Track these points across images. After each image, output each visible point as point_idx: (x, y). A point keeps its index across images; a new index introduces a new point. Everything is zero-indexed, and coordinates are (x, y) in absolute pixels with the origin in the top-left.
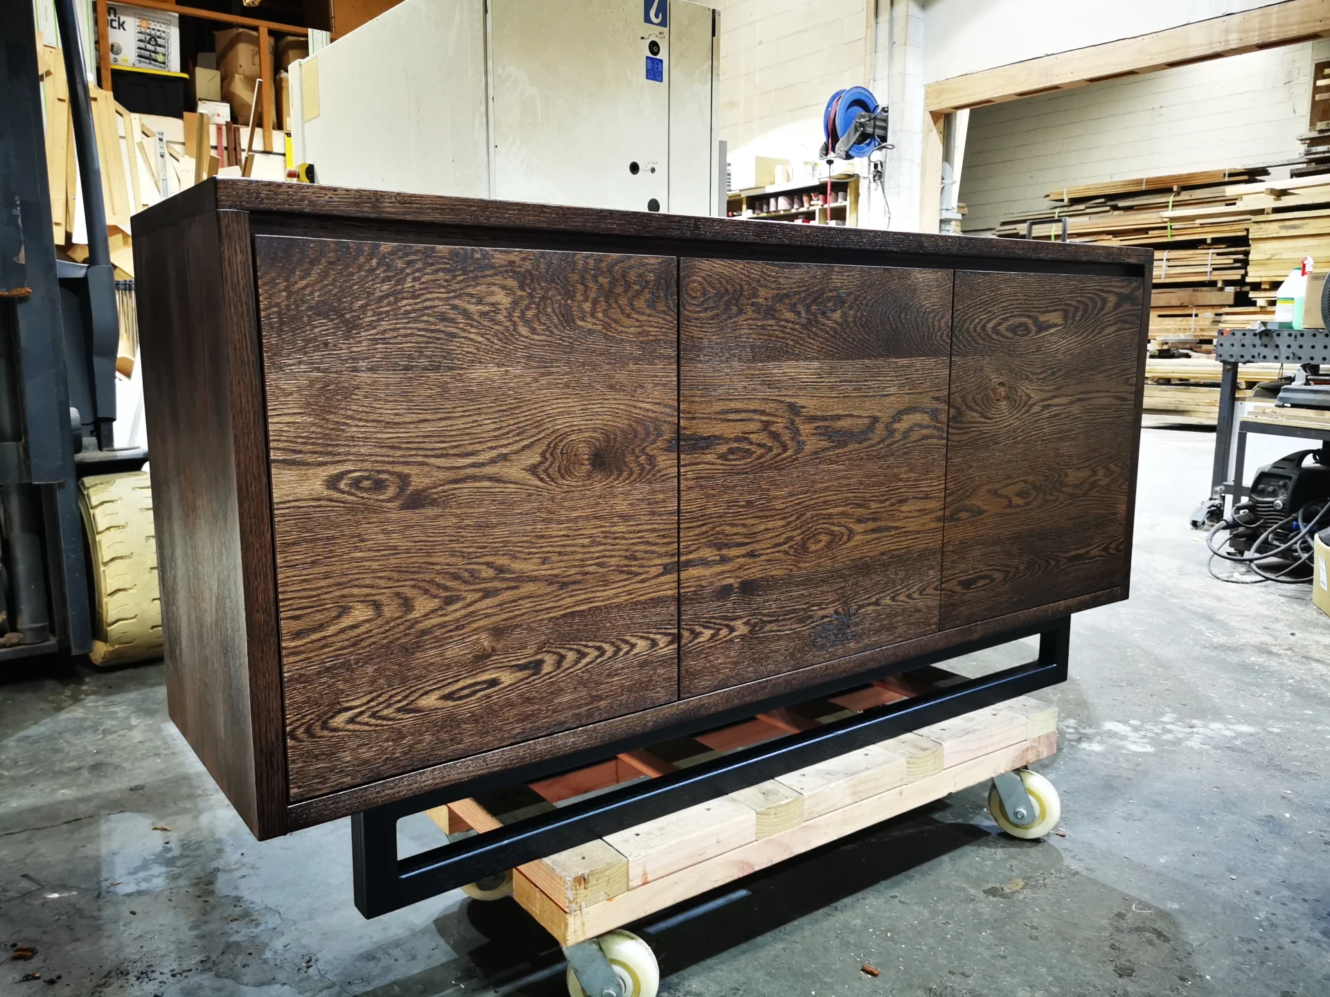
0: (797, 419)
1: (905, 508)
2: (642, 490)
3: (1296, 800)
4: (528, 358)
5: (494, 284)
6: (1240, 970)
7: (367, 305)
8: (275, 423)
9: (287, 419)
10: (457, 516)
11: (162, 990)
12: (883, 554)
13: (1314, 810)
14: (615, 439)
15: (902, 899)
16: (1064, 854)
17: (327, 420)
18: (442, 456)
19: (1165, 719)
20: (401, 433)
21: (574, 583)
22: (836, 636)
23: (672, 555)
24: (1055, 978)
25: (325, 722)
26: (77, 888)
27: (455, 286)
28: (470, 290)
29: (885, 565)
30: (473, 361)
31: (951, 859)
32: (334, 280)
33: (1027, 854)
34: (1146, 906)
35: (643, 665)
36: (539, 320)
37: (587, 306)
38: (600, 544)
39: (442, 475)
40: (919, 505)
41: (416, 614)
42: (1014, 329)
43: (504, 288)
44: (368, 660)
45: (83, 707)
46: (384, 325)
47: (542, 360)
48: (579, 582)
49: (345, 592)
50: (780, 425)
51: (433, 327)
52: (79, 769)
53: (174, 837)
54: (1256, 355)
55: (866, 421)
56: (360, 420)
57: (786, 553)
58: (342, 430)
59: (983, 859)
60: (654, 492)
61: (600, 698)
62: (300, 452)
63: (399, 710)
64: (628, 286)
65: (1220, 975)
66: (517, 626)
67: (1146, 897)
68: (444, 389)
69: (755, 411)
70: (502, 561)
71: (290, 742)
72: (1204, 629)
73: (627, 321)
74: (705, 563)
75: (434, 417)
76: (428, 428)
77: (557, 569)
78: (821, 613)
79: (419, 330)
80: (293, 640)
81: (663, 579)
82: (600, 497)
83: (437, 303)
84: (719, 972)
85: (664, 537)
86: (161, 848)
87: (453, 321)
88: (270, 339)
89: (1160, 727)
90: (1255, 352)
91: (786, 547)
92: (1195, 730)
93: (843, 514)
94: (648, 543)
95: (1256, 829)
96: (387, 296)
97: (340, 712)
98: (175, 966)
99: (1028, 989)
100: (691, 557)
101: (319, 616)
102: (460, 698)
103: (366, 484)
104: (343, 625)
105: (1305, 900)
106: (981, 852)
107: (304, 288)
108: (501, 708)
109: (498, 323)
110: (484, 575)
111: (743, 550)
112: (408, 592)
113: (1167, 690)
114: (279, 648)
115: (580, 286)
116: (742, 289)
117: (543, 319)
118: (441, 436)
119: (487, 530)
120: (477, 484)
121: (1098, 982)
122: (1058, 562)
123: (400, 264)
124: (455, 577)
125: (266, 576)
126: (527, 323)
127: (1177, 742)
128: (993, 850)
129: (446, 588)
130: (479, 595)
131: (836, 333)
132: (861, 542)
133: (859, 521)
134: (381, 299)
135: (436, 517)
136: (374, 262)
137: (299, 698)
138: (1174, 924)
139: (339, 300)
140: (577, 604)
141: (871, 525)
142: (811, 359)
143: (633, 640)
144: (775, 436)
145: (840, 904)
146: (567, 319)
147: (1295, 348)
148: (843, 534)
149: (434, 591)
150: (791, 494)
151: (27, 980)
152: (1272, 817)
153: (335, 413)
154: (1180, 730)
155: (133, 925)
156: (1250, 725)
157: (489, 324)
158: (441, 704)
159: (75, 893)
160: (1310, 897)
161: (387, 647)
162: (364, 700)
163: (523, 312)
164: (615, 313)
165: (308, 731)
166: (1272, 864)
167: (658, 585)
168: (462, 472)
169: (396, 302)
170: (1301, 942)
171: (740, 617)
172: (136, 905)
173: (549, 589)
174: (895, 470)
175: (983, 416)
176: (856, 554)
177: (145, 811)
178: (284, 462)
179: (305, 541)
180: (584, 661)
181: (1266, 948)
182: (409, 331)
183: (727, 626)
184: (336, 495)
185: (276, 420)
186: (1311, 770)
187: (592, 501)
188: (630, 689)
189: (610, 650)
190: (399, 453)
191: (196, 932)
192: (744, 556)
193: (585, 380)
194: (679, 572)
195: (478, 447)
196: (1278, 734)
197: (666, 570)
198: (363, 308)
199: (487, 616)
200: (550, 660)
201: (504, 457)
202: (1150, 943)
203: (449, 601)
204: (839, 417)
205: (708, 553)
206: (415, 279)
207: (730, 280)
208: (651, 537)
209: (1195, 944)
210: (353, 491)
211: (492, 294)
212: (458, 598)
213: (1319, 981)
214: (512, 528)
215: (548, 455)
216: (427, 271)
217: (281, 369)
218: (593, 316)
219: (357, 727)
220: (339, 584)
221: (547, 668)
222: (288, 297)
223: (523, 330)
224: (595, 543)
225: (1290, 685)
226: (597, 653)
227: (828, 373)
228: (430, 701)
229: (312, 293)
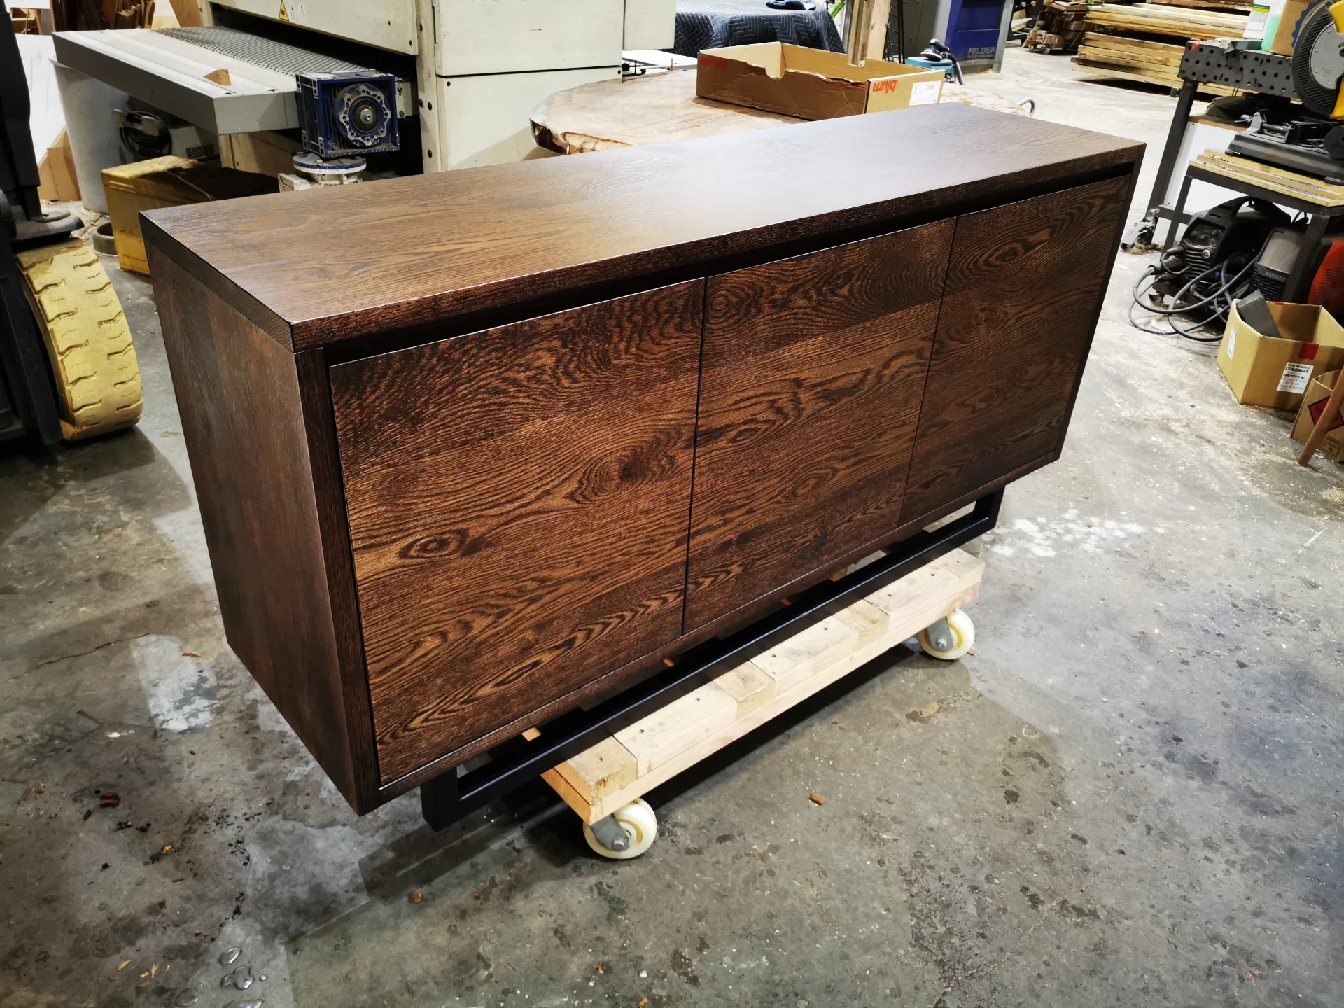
0: (800, 392)
1: (884, 438)
2: (663, 485)
3: (1166, 614)
4: (569, 405)
5: (541, 349)
6: (1099, 795)
7: (430, 399)
8: (354, 520)
9: (364, 514)
10: (507, 549)
11: (242, 833)
12: (860, 481)
13: (1179, 625)
14: (642, 452)
15: (842, 725)
16: (973, 675)
17: (399, 505)
18: (496, 506)
19: (1068, 516)
20: (461, 497)
21: (602, 574)
22: (813, 554)
23: (685, 530)
24: (959, 804)
25: (406, 726)
26: (134, 727)
27: (505, 361)
28: (520, 361)
29: (861, 489)
30: (521, 422)
31: (882, 681)
32: (400, 386)
33: (943, 675)
34: (1033, 730)
35: (655, 619)
36: (579, 369)
37: (622, 346)
38: (625, 538)
39: (495, 521)
40: (895, 433)
41: (475, 632)
42: (1003, 258)
43: (549, 350)
44: (438, 674)
45: (68, 497)
46: (444, 412)
47: (582, 403)
48: (606, 572)
49: (418, 631)
50: (784, 402)
51: (487, 402)
52: (88, 580)
53: (206, 663)
54: (1219, 76)
55: (859, 375)
56: (426, 497)
57: (779, 502)
58: (411, 509)
59: (907, 681)
60: (672, 485)
61: (620, 652)
62: (377, 536)
63: (462, 703)
64: (659, 316)
65: (1083, 800)
66: (556, 618)
67: (1034, 721)
68: (497, 451)
69: (763, 395)
70: (546, 573)
71: (379, 747)
72: (1114, 397)
73: (656, 348)
74: (710, 529)
75: (489, 477)
76: (483, 487)
77: (590, 566)
78: (802, 541)
79: (475, 408)
80: (378, 677)
81: (675, 551)
82: (627, 502)
83: (490, 380)
84: (698, 804)
85: (679, 518)
86: (197, 678)
87: (505, 392)
88: (346, 453)
89: (1063, 526)
90: (1218, 72)
91: (779, 498)
92: (1092, 530)
93: (830, 458)
94: (664, 527)
95: (1128, 647)
96: (446, 387)
97: (416, 716)
98: (245, 810)
99: (937, 815)
100: (699, 527)
101: (397, 655)
102: (510, 682)
103: (432, 546)
104: (417, 656)
105: (1157, 723)
106: (906, 673)
107: (374, 401)
108: (542, 680)
109: (544, 382)
110: (529, 588)
111: (743, 510)
112: (468, 618)
113: (1074, 479)
114: (368, 685)
115: (617, 330)
116: (762, 291)
117: (583, 368)
118: (495, 491)
119: (533, 553)
120: (525, 520)
121: (991, 808)
122: (1005, 446)
123: (457, 355)
124: (505, 596)
125: (354, 637)
126: (569, 375)
127: (1074, 545)
128: (915, 671)
129: (498, 606)
130: (526, 603)
131: (842, 306)
132: (844, 475)
133: (843, 460)
134: (441, 391)
135: (490, 556)
136: (434, 361)
137: (386, 716)
138: (1054, 750)
139: (405, 403)
140: (604, 589)
141: (853, 460)
142: (818, 335)
143: (648, 603)
144: (779, 411)
145: (791, 732)
146: (604, 361)
147: (1258, 75)
148: (827, 474)
149: (489, 611)
150: (787, 455)
151: (122, 828)
152: (1144, 633)
153: (404, 498)
154: (1079, 529)
155: (196, 766)
156: (1141, 524)
157: (536, 386)
158: (496, 689)
159: (132, 731)
160: (1161, 720)
161: (452, 661)
162: (435, 703)
163: (566, 367)
164: (647, 345)
165: (394, 736)
166: (1137, 685)
167: (670, 557)
168: (512, 514)
169: (454, 390)
170: (1148, 767)
171: (736, 562)
172: (194, 743)
173: (583, 584)
174: (879, 410)
175: (962, 342)
176: (837, 487)
177: (169, 633)
178: (364, 548)
179: (384, 603)
180: (608, 629)
181: (1122, 773)
182: (466, 412)
183: (724, 571)
184: (407, 561)
185: (356, 517)
186: (1184, 579)
187: (620, 507)
188: (644, 639)
189: (628, 614)
190: (458, 514)
191: (255, 773)
192: (743, 515)
193: (618, 410)
194: (689, 542)
195: (525, 491)
196: (1162, 535)
197: (679, 543)
198: (426, 403)
199: (531, 618)
200: (580, 636)
201: (548, 493)
202: (1033, 768)
203: (501, 615)
204: (836, 379)
205: (713, 521)
206: (470, 366)
207: (751, 285)
208: (667, 521)
209: (1068, 769)
210: (421, 554)
211: (539, 358)
212: (508, 612)
213: (1156, 804)
214: (553, 547)
215: (584, 481)
216: (482, 354)
217: (357, 474)
218: (627, 352)
219: (431, 723)
220: (412, 628)
221: (578, 642)
222: (360, 414)
223: (565, 382)
224: (620, 539)
225: (1180, 473)
226: (619, 620)
227: (830, 344)
228: (487, 690)
229: (381, 404)
